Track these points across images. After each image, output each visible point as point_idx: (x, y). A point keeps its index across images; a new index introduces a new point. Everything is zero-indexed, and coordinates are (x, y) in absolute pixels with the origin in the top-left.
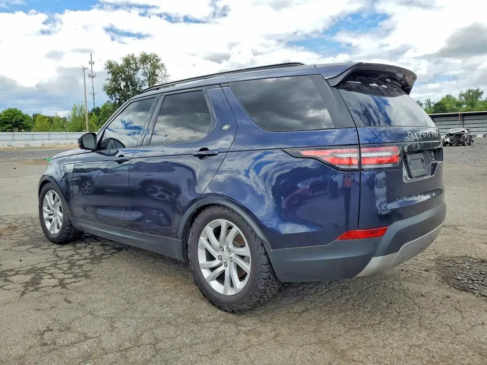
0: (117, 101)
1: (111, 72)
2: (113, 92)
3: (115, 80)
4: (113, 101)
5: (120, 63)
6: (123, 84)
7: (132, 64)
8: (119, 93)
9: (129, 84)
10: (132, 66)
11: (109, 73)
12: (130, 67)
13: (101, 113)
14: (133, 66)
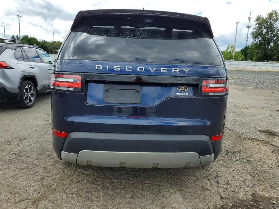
0: (259, 42)
1: (257, 24)
2: (257, 36)
3: (260, 28)
4: (256, 42)
5: (265, 16)
6: (265, 30)
7: (273, 17)
8: (261, 36)
9: (269, 30)
10: (273, 18)
11: (256, 24)
12: (272, 19)
13: (249, 49)
14: (275, 18)
